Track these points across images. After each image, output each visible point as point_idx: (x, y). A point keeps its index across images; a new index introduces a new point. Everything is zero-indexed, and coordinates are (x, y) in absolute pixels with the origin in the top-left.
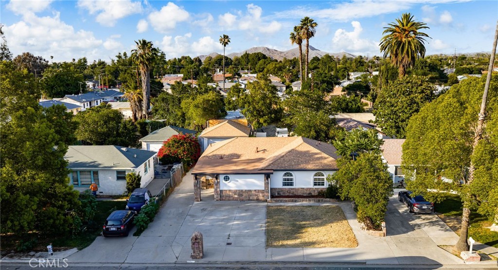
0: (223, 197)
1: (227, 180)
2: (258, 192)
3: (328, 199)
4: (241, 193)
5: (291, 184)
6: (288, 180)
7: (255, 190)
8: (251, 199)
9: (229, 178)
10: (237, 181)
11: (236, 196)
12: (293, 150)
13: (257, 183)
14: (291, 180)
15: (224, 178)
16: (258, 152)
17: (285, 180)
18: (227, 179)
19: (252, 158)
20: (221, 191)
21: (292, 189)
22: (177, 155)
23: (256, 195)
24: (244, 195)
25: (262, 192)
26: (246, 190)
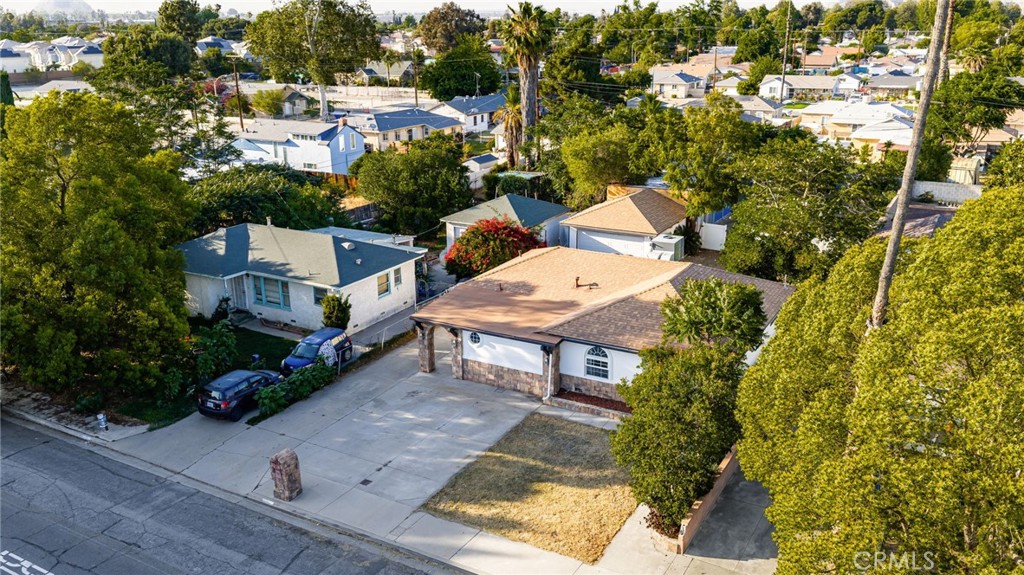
0: (466, 372)
1: (475, 342)
2: (532, 378)
4: (501, 373)
6: (597, 363)
7: (527, 373)
8: (518, 388)
9: (479, 339)
10: (494, 347)
11: (492, 377)
12: (632, 297)
13: (528, 360)
14: (605, 365)
15: (471, 337)
16: (578, 286)
17: (590, 361)
18: (475, 338)
19: (554, 299)
20: (465, 361)
22: (470, 263)
23: (527, 383)
24: (506, 377)
25: (540, 378)
26: (509, 369)
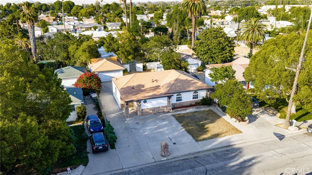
0: (144, 114)
1: (145, 103)
2: (164, 107)
3: (202, 106)
4: (154, 109)
5: (181, 100)
6: (179, 98)
7: (162, 107)
8: (160, 112)
9: (146, 101)
10: (152, 102)
11: (151, 112)
12: (177, 79)
13: (163, 102)
15: (144, 102)
16: (153, 82)
17: (177, 98)
19: (152, 86)
20: (142, 110)
21: (181, 103)
23: (162, 109)
24: (156, 110)
25: (166, 107)
26: (156, 107)
